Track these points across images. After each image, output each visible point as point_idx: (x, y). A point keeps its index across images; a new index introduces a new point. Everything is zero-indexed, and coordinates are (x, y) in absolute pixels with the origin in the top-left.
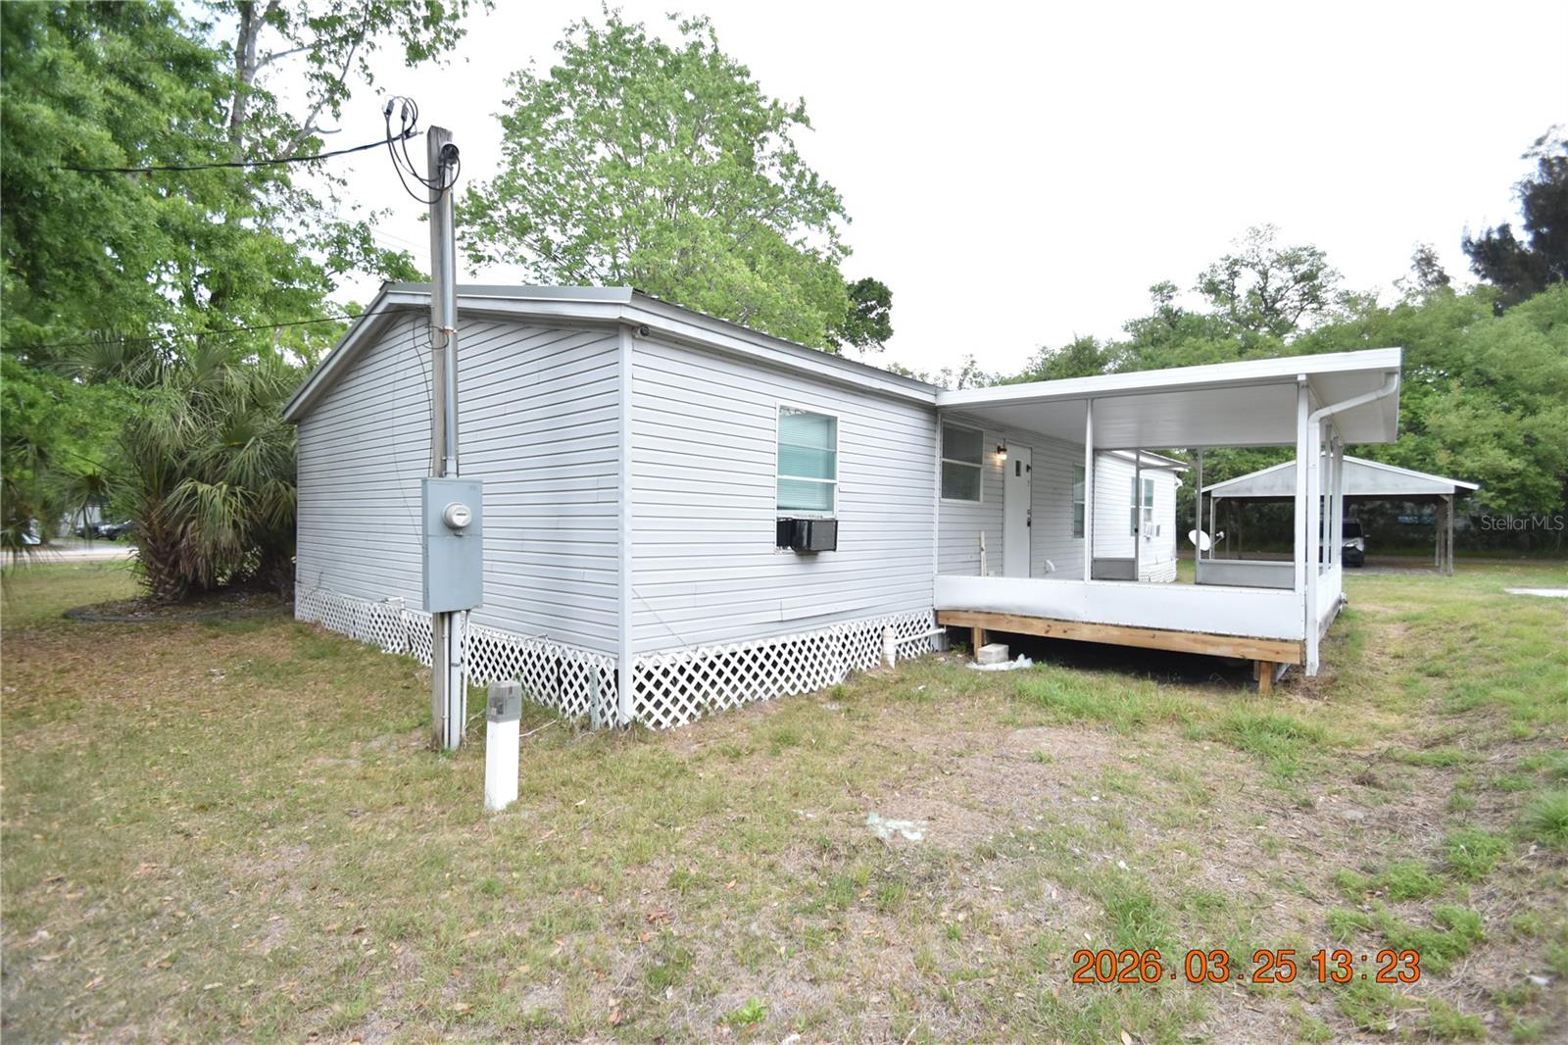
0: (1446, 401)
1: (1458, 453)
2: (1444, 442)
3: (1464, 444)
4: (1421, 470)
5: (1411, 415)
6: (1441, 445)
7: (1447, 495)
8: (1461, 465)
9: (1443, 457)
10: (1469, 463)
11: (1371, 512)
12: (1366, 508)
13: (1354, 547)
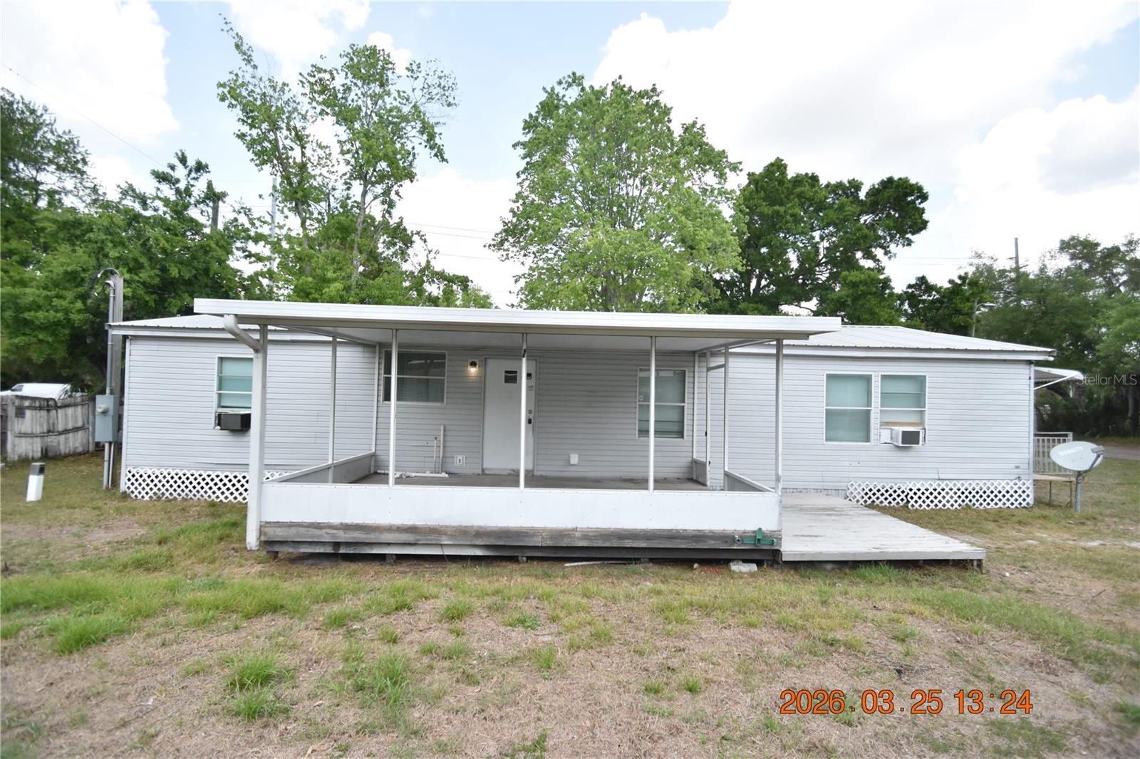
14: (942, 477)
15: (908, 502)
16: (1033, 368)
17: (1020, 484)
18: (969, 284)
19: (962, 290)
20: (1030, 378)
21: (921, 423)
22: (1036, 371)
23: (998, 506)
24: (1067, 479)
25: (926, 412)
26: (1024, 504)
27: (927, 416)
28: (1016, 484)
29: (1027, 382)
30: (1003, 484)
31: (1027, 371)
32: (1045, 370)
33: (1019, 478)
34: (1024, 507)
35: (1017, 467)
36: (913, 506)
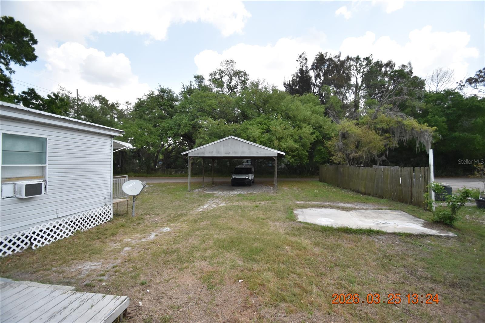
0: (277, 123)
1: (281, 141)
2: (276, 137)
3: (282, 138)
4: (270, 147)
5: (268, 127)
6: (275, 138)
7: (275, 157)
8: (281, 146)
9: (276, 142)
10: (284, 145)
11: (261, 162)
12: (259, 161)
13: (248, 178)
14: (60, 215)
15: (32, 244)
16: (113, 140)
17: (106, 208)
18: (60, 100)
19: (56, 102)
20: (111, 146)
21: (43, 176)
22: (114, 142)
23: (95, 225)
24: (126, 199)
25: (47, 168)
26: (109, 219)
27: (47, 170)
28: (104, 209)
29: (110, 148)
30: (98, 210)
31: (110, 142)
32: (118, 142)
33: (106, 204)
34: (109, 221)
35: (105, 198)
36: (36, 246)
